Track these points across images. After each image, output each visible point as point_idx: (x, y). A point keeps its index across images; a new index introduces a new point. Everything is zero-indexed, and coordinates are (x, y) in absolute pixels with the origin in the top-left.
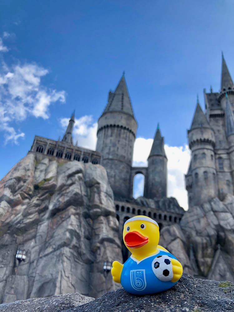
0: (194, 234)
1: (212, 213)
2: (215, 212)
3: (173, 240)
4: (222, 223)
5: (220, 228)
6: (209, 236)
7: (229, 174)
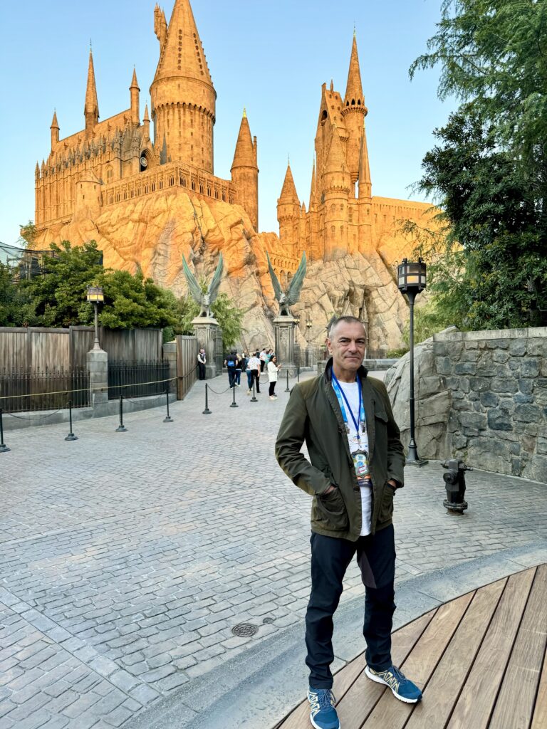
0: (333, 288)
1: (346, 269)
2: (348, 268)
3: (323, 295)
4: (354, 279)
5: (352, 283)
6: (344, 290)
7: (356, 227)
